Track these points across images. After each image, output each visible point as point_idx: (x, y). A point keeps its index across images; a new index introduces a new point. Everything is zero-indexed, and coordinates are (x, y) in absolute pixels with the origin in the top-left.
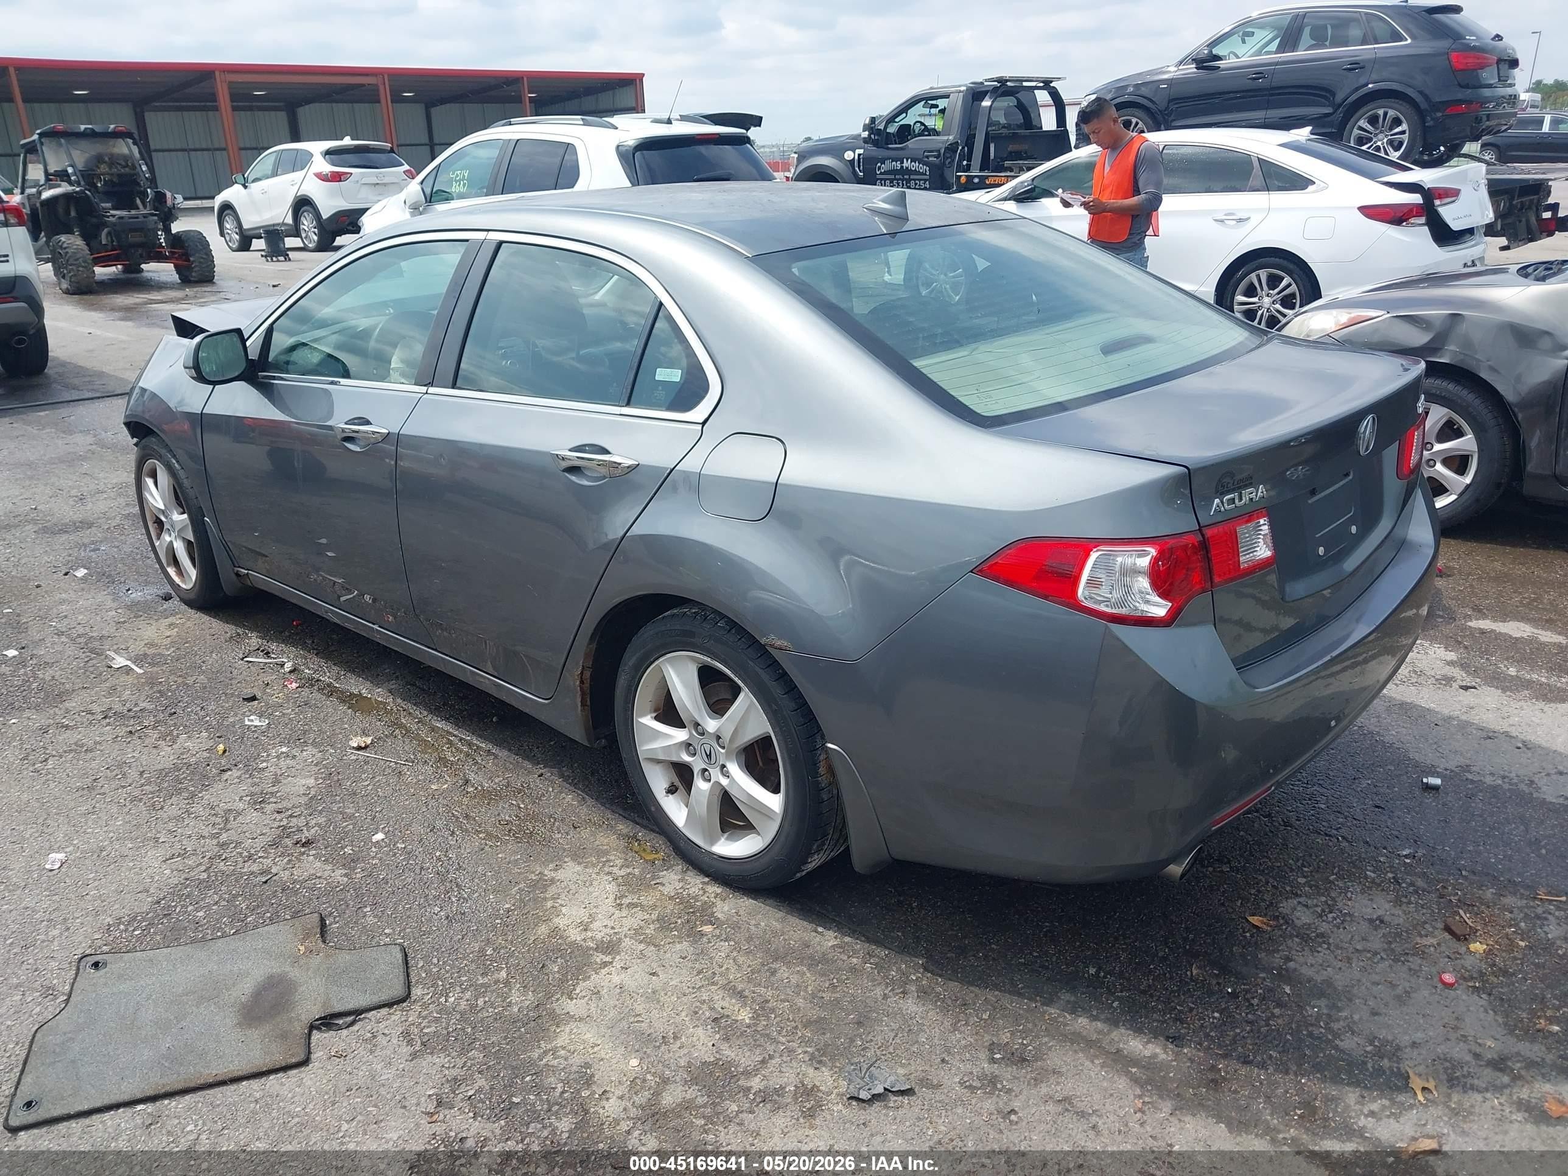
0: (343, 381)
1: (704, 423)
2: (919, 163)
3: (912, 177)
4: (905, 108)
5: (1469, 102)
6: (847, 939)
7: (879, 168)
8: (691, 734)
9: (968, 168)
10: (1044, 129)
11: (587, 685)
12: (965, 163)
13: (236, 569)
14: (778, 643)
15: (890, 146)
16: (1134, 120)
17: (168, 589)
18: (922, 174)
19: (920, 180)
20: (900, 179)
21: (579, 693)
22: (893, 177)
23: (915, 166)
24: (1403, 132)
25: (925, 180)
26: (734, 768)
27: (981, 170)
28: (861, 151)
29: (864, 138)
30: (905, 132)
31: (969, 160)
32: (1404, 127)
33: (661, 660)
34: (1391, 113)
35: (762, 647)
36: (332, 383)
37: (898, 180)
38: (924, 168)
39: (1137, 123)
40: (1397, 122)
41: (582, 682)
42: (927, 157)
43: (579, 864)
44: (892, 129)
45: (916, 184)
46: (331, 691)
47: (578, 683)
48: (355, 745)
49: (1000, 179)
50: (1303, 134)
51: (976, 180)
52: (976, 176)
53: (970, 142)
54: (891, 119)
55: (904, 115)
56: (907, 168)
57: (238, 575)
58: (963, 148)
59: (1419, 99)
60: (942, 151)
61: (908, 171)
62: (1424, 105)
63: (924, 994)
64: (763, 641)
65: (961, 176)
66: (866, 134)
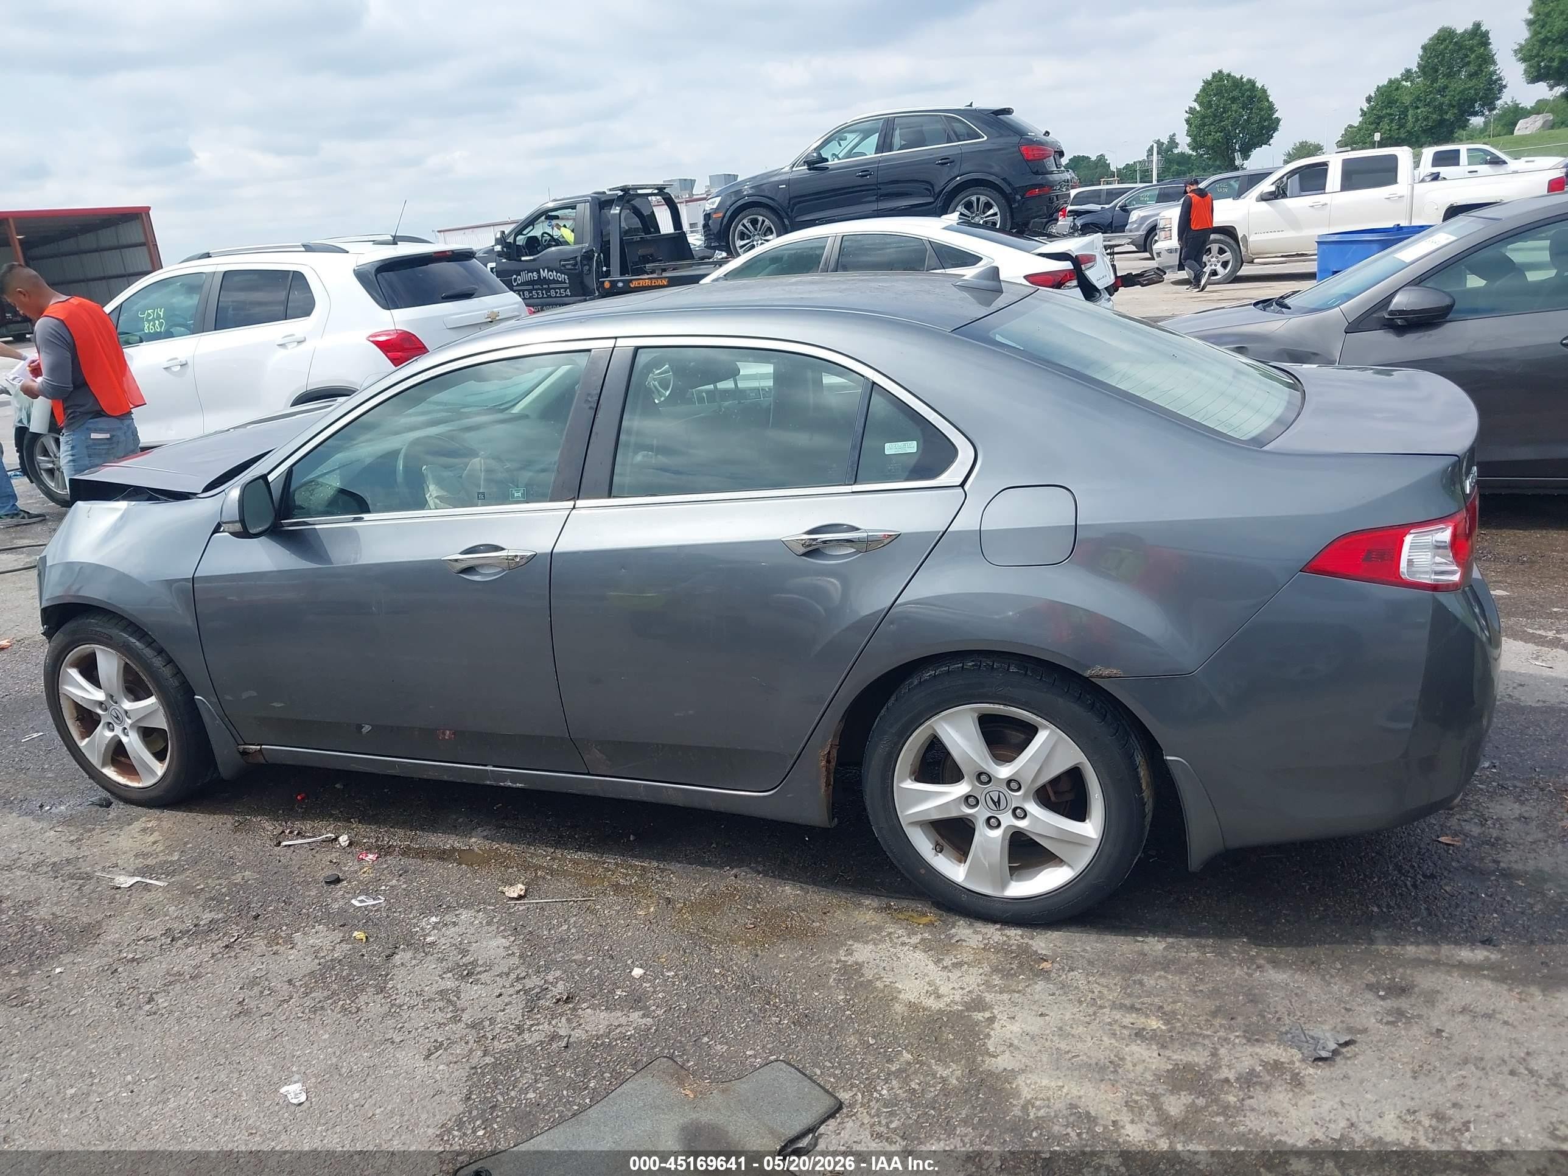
0: (366, 516)
1: (962, 485)
2: (557, 273)
3: (551, 286)
4: (532, 221)
5: (1040, 186)
6: (1170, 940)
7: (515, 280)
8: (974, 786)
9: (607, 274)
10: (662, 233)
11: (833, 764)
12: (604, 269)
13: (241, 747)
14: (1106, 672)
15: (523, 259)
16: (760, 218)
17: (106, 794)
18: (561, 282)
19: (559, 288)
20: (539, 289)
21: (825, 773)
22: (531, 287)
23: (553, 275)
24: (995, 214)
25: (566, 288)
26: (1033, 808)
27: (622, 274)
28: (493, 265)
29: (498, 252)
30: (534, 245)
31: (608, 266)
32: (995, 210)
33: (933, 719)
34: (983, 199)
35: (1087, 680)
36: (355, 520)
37: (536, 290)
38: (562, 277)
39: (763, 221)
40: (988, 206)
41: (828, 762)
42: (564, 266)
43: (867, 942)
44: (521, 240)
45: (556, 293)
46: (421, 854)
47: (823, 763)
48: (516, 895)
49: (641, 281)
50: (953, 218)
51: (620, 285)
52: (619, 281)
53: (605, 248)
54: (519, 232)
55: (531, 227)
56: (545, 278)
57: (245, 753)
58: (599, 255)
59: (1004, 186)
60: (579, 259)
61: (546, 281)
62: (1008, 190)
63: (1275, 963)
64: (1087, 674)
65: (604, 282)
66: (498, 248)
